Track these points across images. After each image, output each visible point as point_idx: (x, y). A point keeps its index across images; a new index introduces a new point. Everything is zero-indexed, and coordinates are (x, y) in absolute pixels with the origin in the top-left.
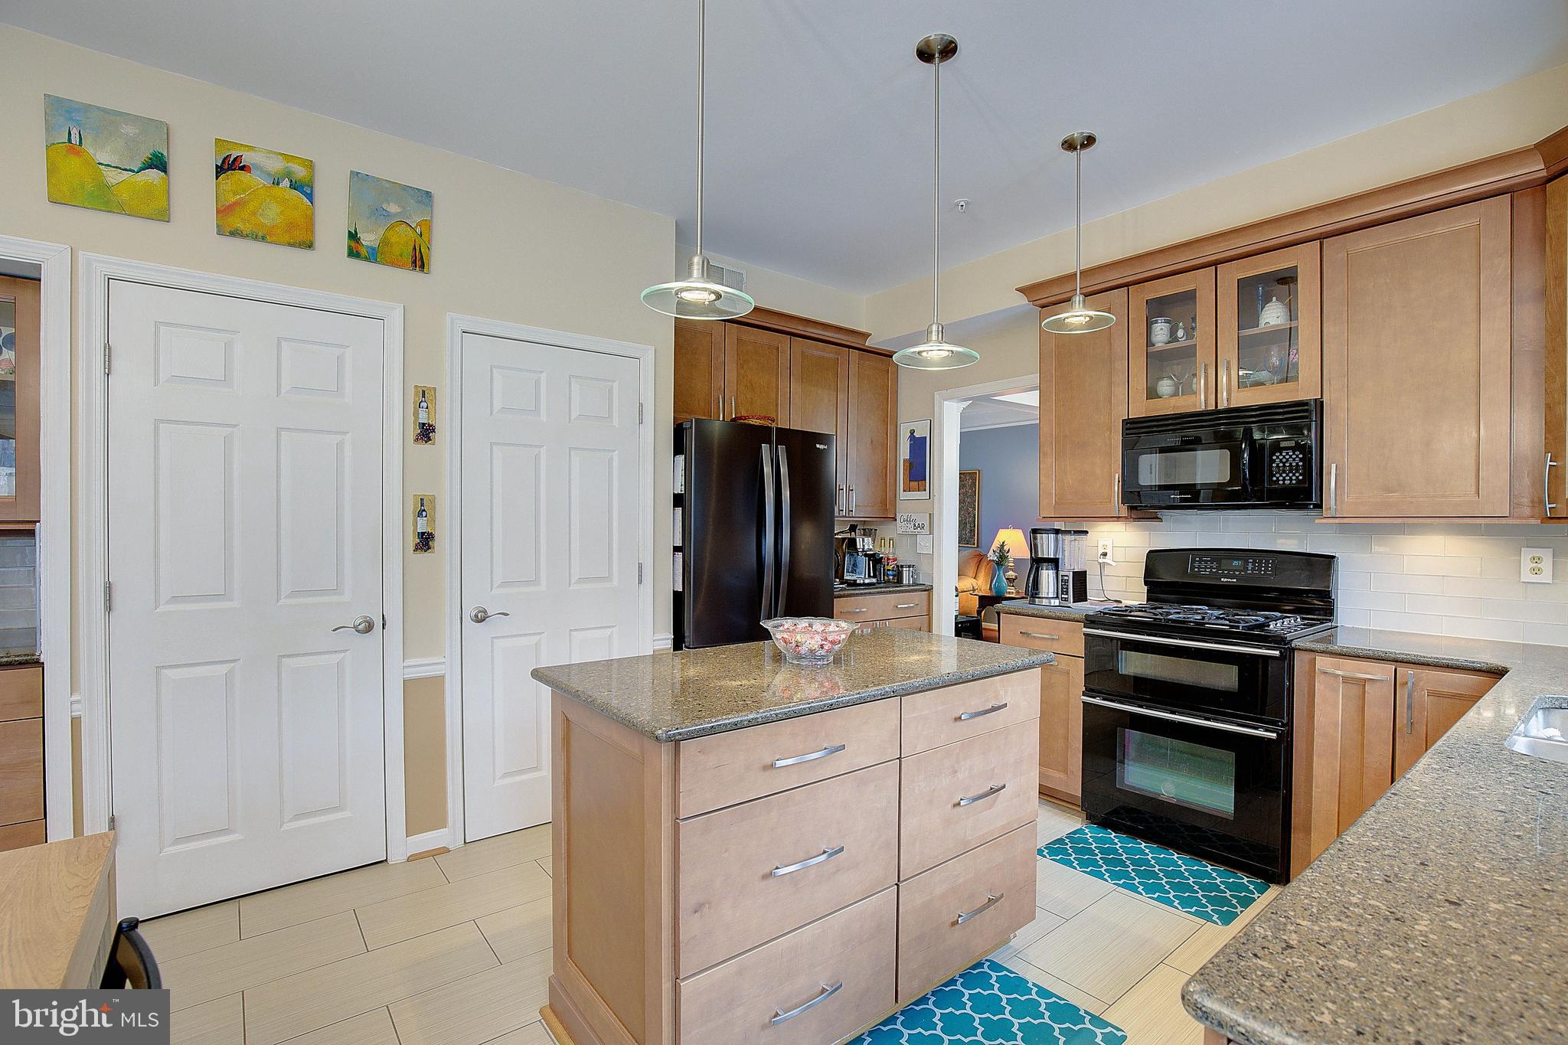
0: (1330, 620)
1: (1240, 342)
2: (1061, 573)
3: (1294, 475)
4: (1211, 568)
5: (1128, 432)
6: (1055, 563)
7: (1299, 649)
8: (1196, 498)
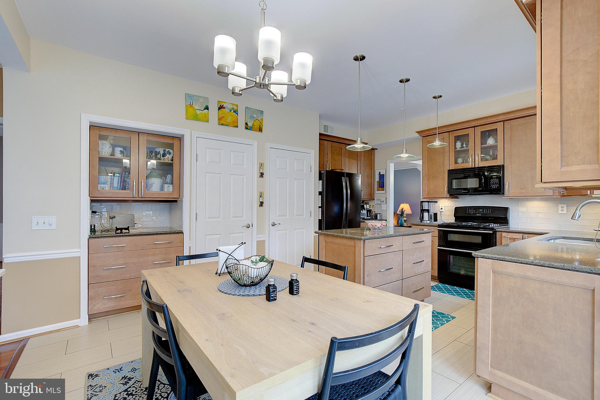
0: (507, 225)
1: (482, 148)
2: (430, 214)
3: (496, 185)
4: (474, 211)
5: (450, 173)
6: (428, 211)
7: (498, 231)
8: (469, 192)
